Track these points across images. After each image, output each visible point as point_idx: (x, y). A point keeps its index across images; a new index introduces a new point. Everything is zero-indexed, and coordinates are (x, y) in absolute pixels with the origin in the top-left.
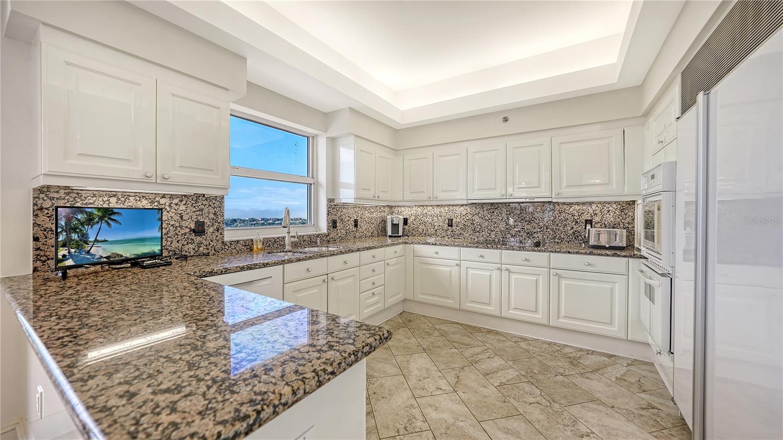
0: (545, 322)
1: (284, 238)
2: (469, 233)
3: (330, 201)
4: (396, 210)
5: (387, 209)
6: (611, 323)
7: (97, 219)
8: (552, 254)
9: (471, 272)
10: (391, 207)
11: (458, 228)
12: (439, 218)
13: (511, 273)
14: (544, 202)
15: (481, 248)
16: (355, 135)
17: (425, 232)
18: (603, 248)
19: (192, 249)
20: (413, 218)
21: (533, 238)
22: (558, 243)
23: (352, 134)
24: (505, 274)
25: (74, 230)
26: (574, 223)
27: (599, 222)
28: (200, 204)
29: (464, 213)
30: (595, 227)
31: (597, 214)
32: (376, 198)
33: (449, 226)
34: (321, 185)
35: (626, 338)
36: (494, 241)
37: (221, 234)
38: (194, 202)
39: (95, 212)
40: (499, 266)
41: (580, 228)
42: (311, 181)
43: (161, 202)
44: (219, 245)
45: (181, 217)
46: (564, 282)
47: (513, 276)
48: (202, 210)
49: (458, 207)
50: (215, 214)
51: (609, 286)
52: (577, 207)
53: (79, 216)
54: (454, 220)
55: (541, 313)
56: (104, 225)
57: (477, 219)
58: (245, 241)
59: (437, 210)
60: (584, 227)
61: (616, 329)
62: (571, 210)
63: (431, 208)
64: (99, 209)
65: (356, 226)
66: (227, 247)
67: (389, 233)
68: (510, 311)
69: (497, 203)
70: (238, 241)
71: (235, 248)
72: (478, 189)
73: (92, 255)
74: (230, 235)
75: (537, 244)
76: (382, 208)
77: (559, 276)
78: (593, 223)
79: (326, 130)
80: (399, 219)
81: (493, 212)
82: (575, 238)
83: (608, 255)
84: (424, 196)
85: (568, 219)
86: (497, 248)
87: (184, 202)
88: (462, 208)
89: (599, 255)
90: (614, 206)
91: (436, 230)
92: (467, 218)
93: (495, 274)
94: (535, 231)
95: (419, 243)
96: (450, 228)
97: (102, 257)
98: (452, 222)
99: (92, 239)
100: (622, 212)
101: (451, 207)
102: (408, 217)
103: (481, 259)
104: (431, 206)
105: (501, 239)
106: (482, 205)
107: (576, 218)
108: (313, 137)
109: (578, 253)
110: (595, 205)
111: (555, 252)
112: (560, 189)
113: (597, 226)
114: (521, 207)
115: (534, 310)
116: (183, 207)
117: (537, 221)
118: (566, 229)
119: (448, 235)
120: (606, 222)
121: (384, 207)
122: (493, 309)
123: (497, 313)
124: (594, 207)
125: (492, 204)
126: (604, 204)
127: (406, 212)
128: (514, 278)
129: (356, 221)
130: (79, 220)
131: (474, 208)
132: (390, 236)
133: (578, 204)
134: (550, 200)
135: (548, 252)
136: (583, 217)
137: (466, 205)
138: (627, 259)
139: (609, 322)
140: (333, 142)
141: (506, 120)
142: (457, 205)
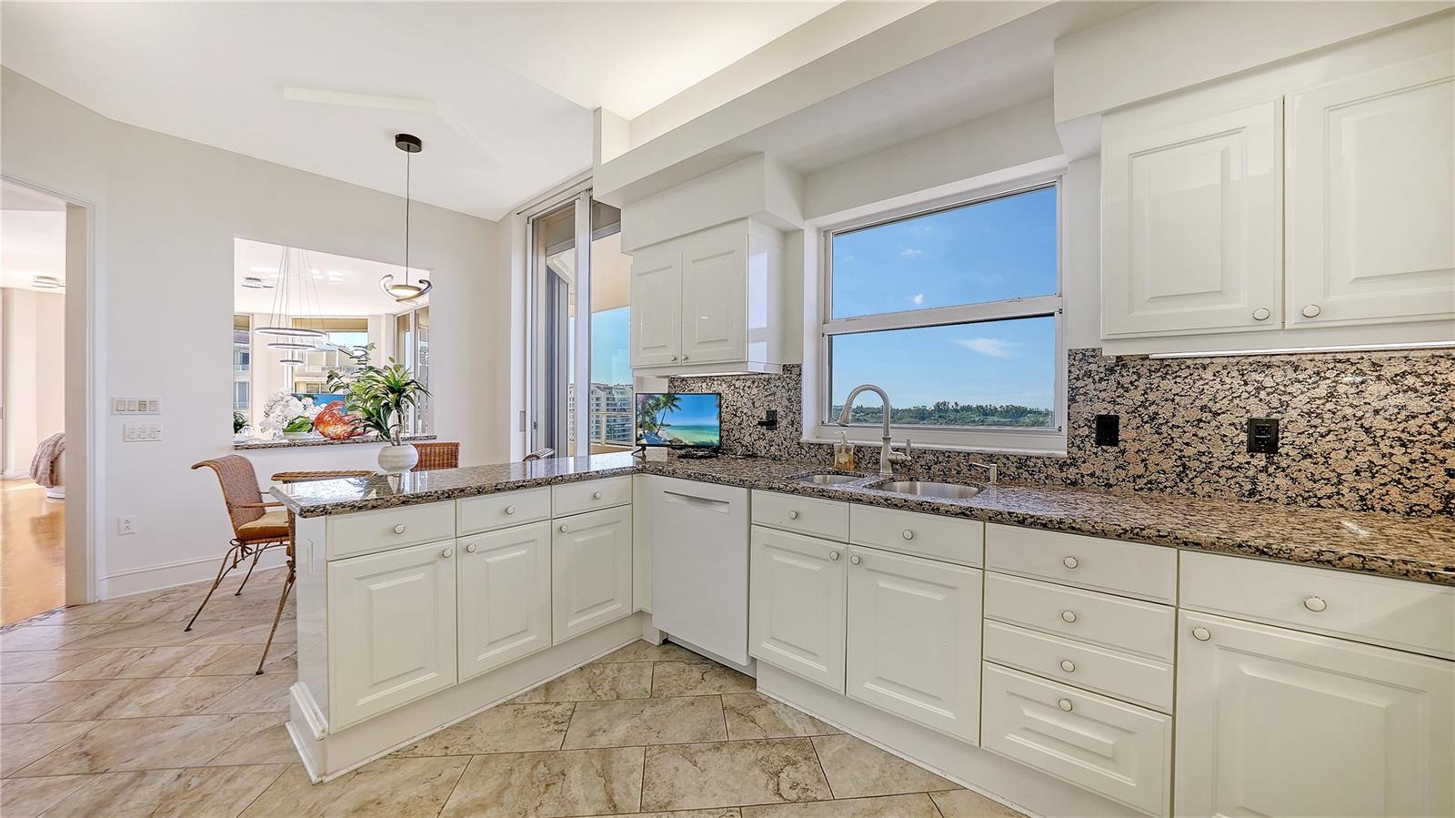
7: (662, 405)
19: (762, 447)
25: (647, 413)
28: (772, 385)
37: (797, 430)
38: (765, 383)
39: (661, 397)
43: (737, 386)
44: (794, 448)
45: (753, 403)
48: (774, 394)
50: (789, 399)
53: (651, 402)
56: (668, 410)
64: (664, 395)
66: (804, 452)
70: (820, 445)
71: (816, 456)
73: (659, 437)
87: (756, 384)
97: (666, 441)
99: (659, 423)
116: (755, 391)
130: (650, 405)
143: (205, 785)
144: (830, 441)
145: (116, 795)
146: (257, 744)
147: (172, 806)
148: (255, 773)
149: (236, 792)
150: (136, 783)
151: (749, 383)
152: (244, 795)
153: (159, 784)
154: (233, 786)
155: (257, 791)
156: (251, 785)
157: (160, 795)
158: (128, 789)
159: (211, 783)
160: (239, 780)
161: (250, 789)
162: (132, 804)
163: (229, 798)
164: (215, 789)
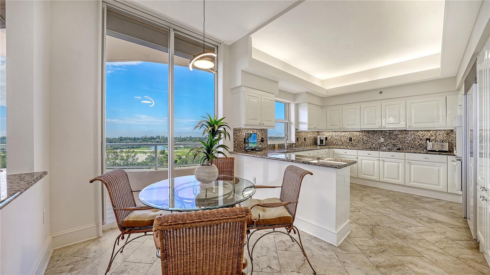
0: (403, 184)
1: (284, 144)
2: (361, 144)
3: (296, 130)
4: (321, 133)
5: (316, 133)
6: (439, 185)
8: (406, 153)
9: (363, 161)
10: (318, 132)
11: (355, 142)
12: (345, 137)
13: (384, 162)
14: (402, 130)
15: (369, 150)
16: (308, 103)
17: (336, 143)
18: (435, 151)
20: (330, 137)
21: (396, 147)
22: (410, 149)
23: (306, 102)
24: (381, 162)
26: (419, 140)
27: (434, 140)
29: (358, 135)
30: (432, 142)
31: (433, 136)
32: (315, 128)
33: (350, 141)
34: (292, 123)
35: (447, 192)
36: (375, 148)
40: (378, 158)
41: (423, 142)
42: (288, 122)
46: (412, 166)
47: (386, 163)
49: (355, 132)
51: (437, 168)
52: (422, 133)
54: (353, 138)
55: (401, 179)
57: (365, 138)
58: (273, 145)
59: (343, 134)
60: (425, 142)
61: (441, 187)
62: (418, 134)
63: (340, 132)
65: (305, 140)
67: (319, 144)
68: (384, 179)
69: (376, 131)
72: (366, 124)
74: (269, 143)
75: (399, 149)
76: (314, 133)
77: (410, 163)
78: (431, 140)
79: (294, 100)
80: (323, 138)
81: (374, 135)
82: (420, 147)
83: (436, 154)
84: (337, 127)
85: (416, 138)
86: (377, 151)
88: (357, 133)
89: (431, 154)
90: (443, 132)
91: (343, 143)
92: (360, 137)
93: (376, 163)
94: (397, 143)
95: (336, 148)
96: (350, 142)
98: (351, 139)
100: (447, 135)
101: (351, 132)
102: (327, 137)
103: (369, 155)
104: (340, 131)
105: (379, 147)
106: (368, 132)
107: (421, 137)
108: (288, 104)
109: (420, 153)
110: (432, 132)
111: (408, 152)
112: (411, 124)
113: (432, 141)
114: (389, 132)
115: (397, 178)
117: (398, 139)
118: (415, 142)
119: (349, 145)
120: (438, 140)
121: (315, 132)
122: (375, 178)
123: (378, 180)
124: (431, 132)
125: (373, 131)
126: (437, 131)
127: (326, 134)
128: (387, 164)
129: (305, 138)
131: (363, 133)
132: (319, 145)
133: (422, 131)
134: (405, 129)
135: (404, 152)
136: (425, 137)
137: (359, 131)
138: (447, 156)
139: (437, 184)
140: (297, 105)
141: (381, 92)
142: (354, 131)
143: (367, 249)
144: (275, 144)
145: (386, 266)
146: (349, 248)
147: (376, 251)
148: (356, 242)
149: (363, 242)
150: (380, 265)
151: (257, 131)
152: (362, 240)
153: (375, 259)
154: (362, 244)
155: (360, 239)
156: (359, 241)
157: (377, 256)
158: (382, 265)
159: (365, 248)
160: (360, 244)
161: (360, 240)
162: (383, 260)
163: (365, 242)
164: (366, 246)
